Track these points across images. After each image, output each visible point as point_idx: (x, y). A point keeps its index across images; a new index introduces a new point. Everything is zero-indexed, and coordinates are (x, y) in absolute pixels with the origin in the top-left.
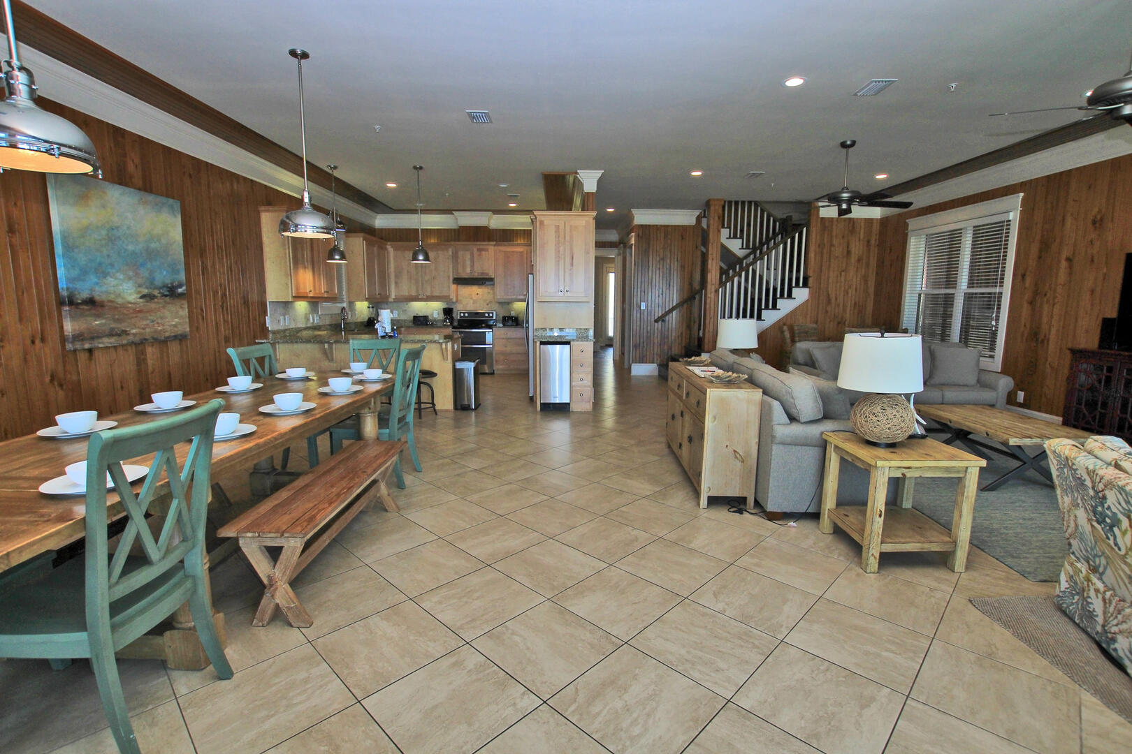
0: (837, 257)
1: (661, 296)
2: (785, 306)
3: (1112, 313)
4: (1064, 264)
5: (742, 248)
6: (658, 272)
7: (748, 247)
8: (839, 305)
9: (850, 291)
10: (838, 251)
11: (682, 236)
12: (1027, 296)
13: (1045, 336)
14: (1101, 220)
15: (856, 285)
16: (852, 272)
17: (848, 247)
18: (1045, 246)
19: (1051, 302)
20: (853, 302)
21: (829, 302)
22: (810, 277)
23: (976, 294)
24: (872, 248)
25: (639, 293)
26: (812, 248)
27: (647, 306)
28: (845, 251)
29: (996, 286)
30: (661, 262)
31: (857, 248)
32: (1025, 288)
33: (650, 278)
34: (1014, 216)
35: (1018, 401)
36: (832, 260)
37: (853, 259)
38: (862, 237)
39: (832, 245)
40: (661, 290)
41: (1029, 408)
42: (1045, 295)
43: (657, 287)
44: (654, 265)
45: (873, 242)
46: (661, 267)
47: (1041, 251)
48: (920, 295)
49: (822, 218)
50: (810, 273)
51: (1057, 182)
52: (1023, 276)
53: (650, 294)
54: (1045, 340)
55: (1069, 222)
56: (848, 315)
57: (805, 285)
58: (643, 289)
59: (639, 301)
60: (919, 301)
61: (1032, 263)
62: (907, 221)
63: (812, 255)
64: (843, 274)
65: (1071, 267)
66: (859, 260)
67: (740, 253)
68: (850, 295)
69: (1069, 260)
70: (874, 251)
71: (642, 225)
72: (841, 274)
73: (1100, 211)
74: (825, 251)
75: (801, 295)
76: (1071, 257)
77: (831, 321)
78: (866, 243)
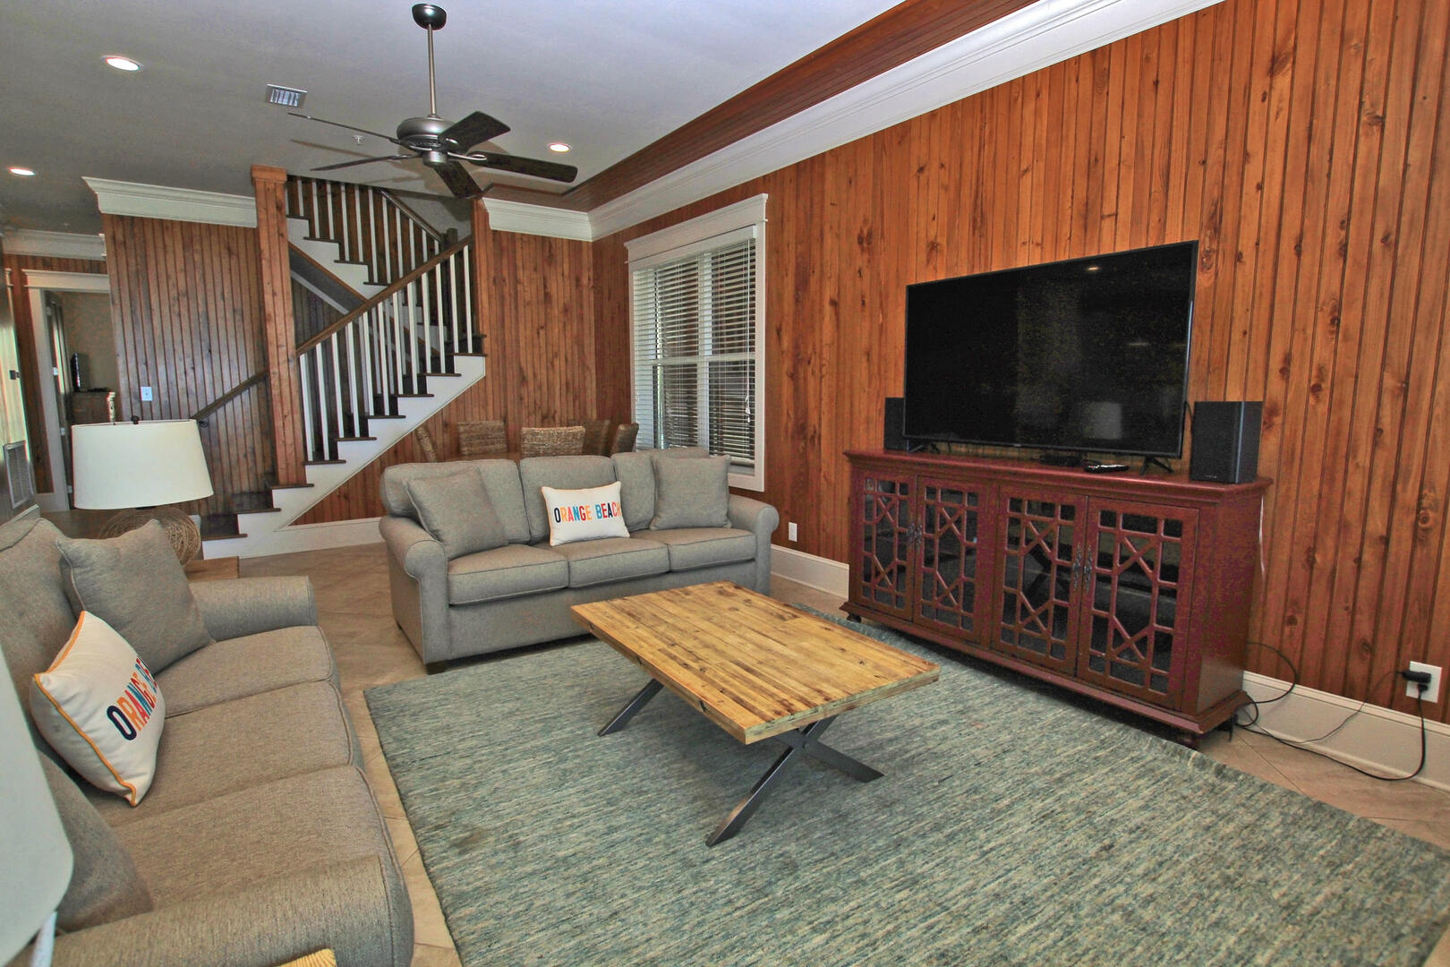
0: (529, 303)
1: (190, 373)
2: (443, 390)
3: (898, 390)
4: (828, 308)
5: (371, 282)
6: (176, 320)
7: (382, 281)
8: (540, 387)
9: (557, 363)
10: (529, 291)
11: (229, 250)
12: (787, 365)
13: (815, 432)
14: (870, 234)
15: (566, 353)
16: (556, 329)
17: (545, 287)
18: (802, 284)
19: (817, 371)
20: (564, 382)
21: (523, 380)
22: (485, 336)
23: (722, 363)
24: (585, 292)
25: (132, 365)
26: (483, 285)
27: (158, 394)
28: (542, 297)
29: (745, 350)
30: (184, 301)
31: (560, 289)
32: (783, 353)
33: (158, 332)
34: (759, 233)
35: (790, 538)
36: (521, 309)
37: (556, 310)
38: (566, 272)
39: (517, 281)
40: (189, 361)
41: (804, 550)
42: (809, 362)
43: (179, 354)
44: (166, 310)
45: (585, 281)
46: (184, 312)
47: (797, 289)
48: (655, 368)
49: (495, 232)
50: (485, 329)
51: (808, 172)
52: (779, 331)
53: (161, 369)
54: (815, 438)
55: (829, 240)
56: (558, 403)
57: (478, 351)
58: (141, 357)
59: (133, 381)
60: (655, 377)
61: (788, 306)
62: (626, 244)
63: (483, 297)
64: (542, 332)
65: (837, 314)
66: (566, 310)
67: (368, 292)
68: (557, 368)
69: (834, 303)
70: (589, 297)
71: (121, 218)
72: (538, 333)
73: (865, 221)
74: (506, 290)
75: (471, 369)
76: (836, 298)
77: (529, 413)
78: (574, 283)
